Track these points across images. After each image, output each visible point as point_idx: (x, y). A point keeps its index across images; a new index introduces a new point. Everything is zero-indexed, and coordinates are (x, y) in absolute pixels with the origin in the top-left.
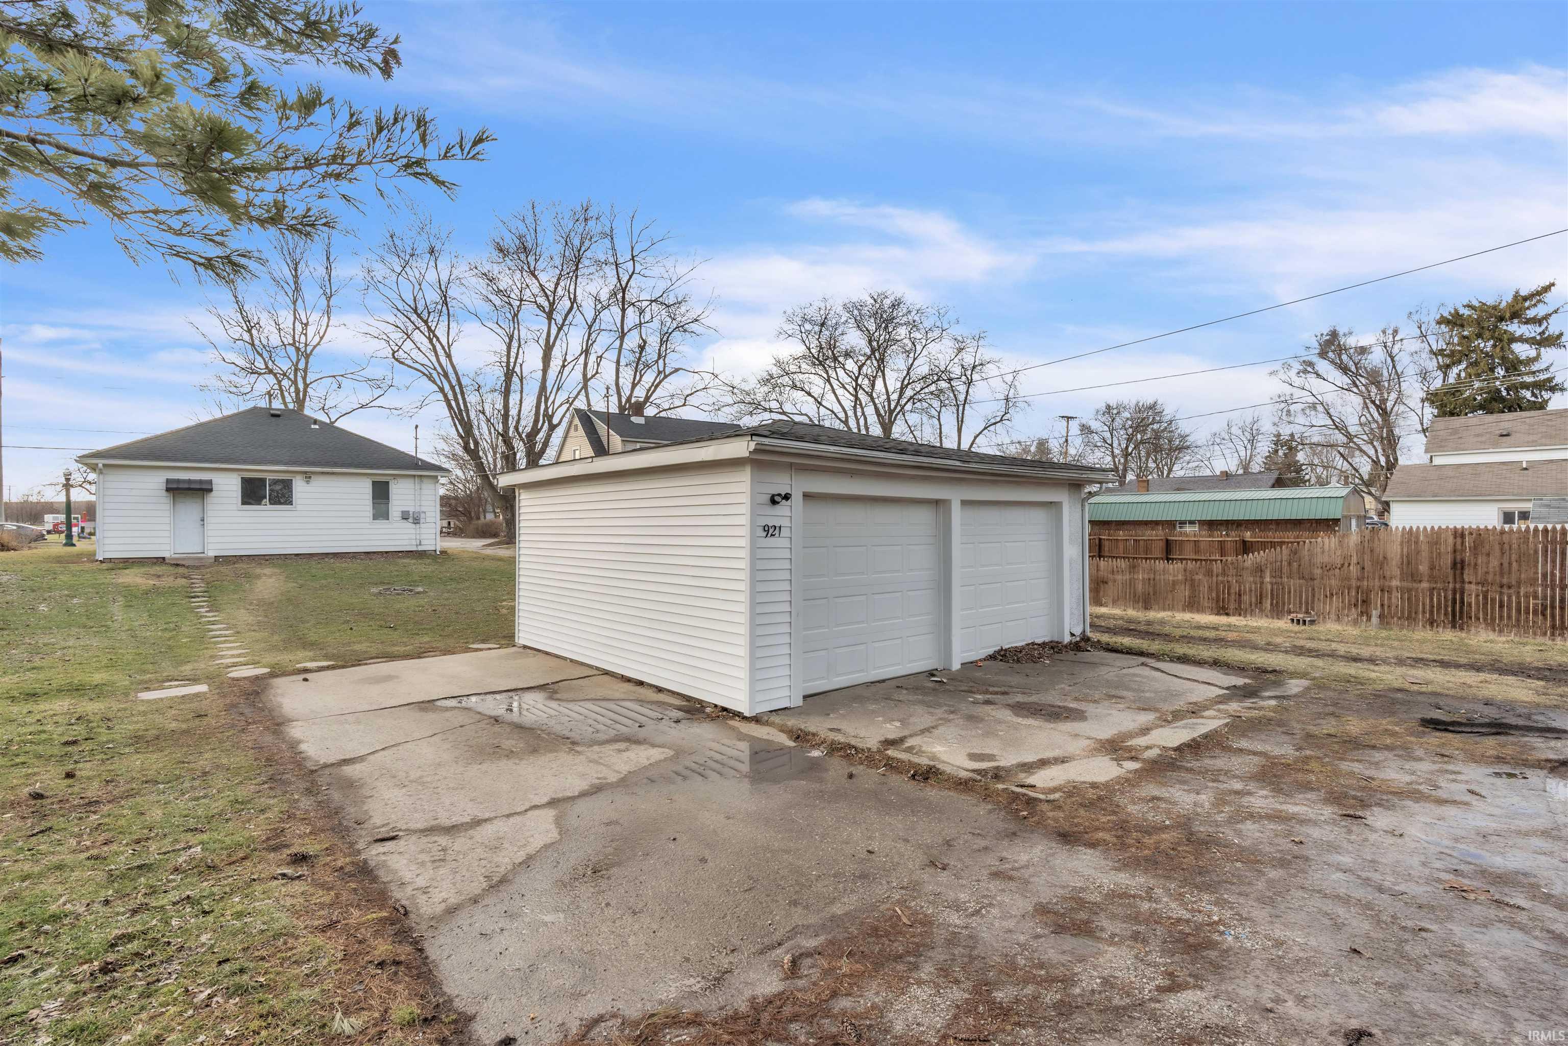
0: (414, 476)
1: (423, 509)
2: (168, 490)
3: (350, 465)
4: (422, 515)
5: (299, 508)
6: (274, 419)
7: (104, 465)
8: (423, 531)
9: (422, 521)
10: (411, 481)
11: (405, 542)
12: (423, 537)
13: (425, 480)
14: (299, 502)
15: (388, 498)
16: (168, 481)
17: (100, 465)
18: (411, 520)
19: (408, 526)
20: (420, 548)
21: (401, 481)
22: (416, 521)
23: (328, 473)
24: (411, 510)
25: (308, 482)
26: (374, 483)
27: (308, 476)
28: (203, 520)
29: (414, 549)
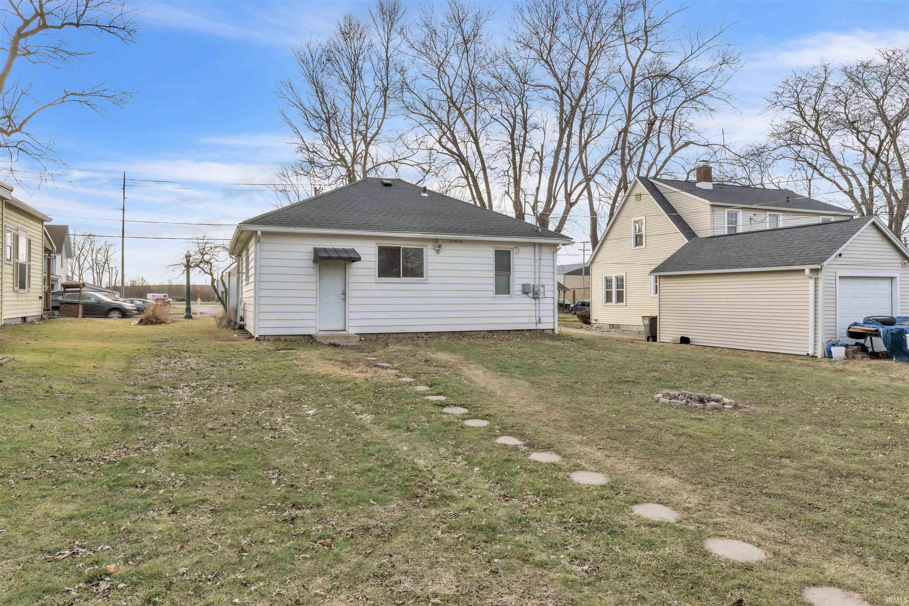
0: (534, 244)
1: (543, 282)
2: (315, 261)
3: (477, 232)
4: (542, 289)
5: (430, 280)
6: (387, 188)
7: (263, 233)
8: (542, 307)
9: (541, 295)
10: (531, 249)
11: (526, 320)
12: (542, 313)
13: (544, 250)
14: (430, 273)
15: (509, 270)
16: (316, 251)
17: (259, 233)
18: (531, 295)
19: (529, 300)
20: (540, 327)
21: (522, 250)
22: (536, 296)
23: (456, 241)
24: (532, 282)
25: (438, 252)
26: (497, 252)
27: (438, 244)
28: (344, 294)
29: (533, 327)
